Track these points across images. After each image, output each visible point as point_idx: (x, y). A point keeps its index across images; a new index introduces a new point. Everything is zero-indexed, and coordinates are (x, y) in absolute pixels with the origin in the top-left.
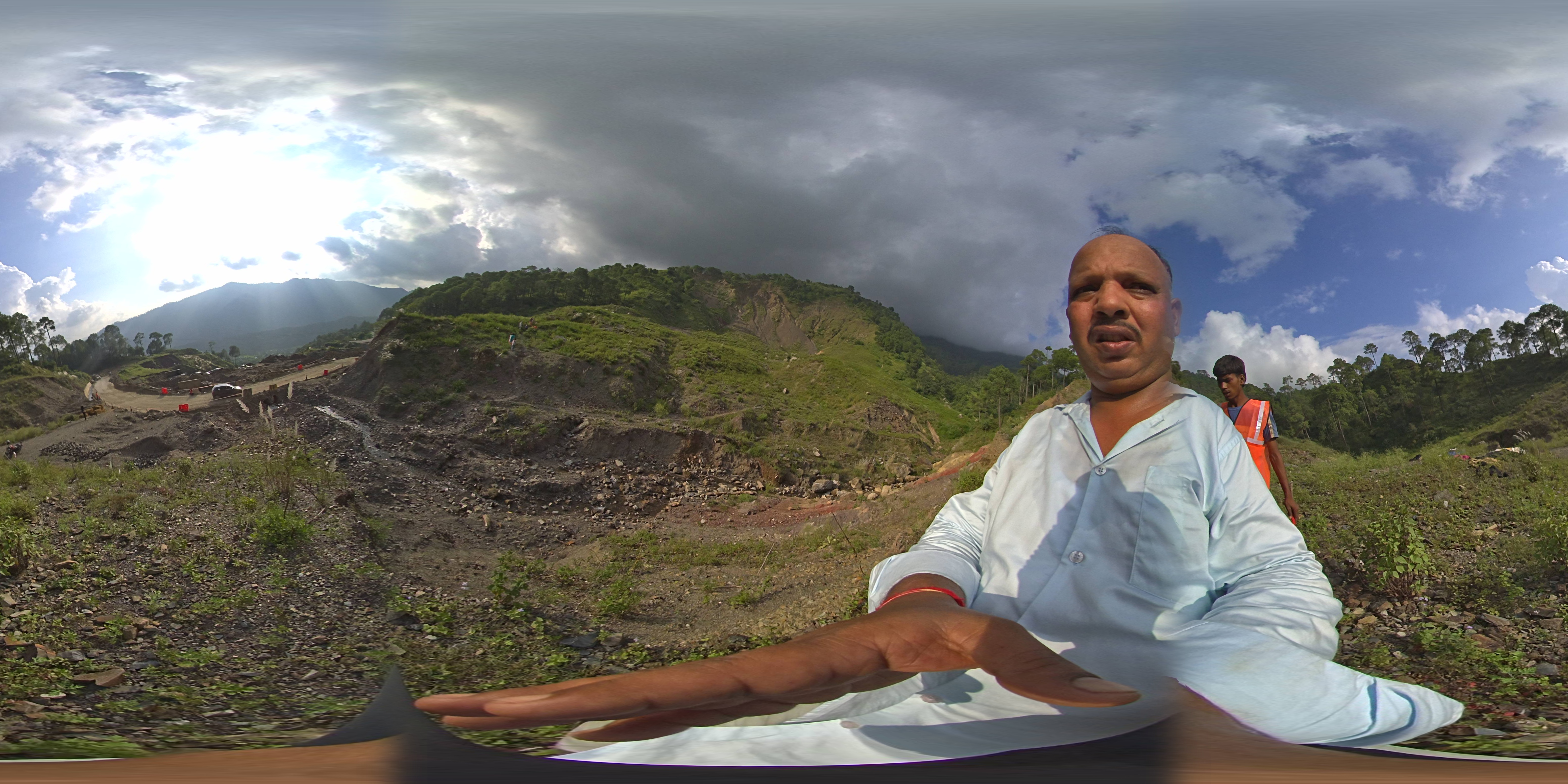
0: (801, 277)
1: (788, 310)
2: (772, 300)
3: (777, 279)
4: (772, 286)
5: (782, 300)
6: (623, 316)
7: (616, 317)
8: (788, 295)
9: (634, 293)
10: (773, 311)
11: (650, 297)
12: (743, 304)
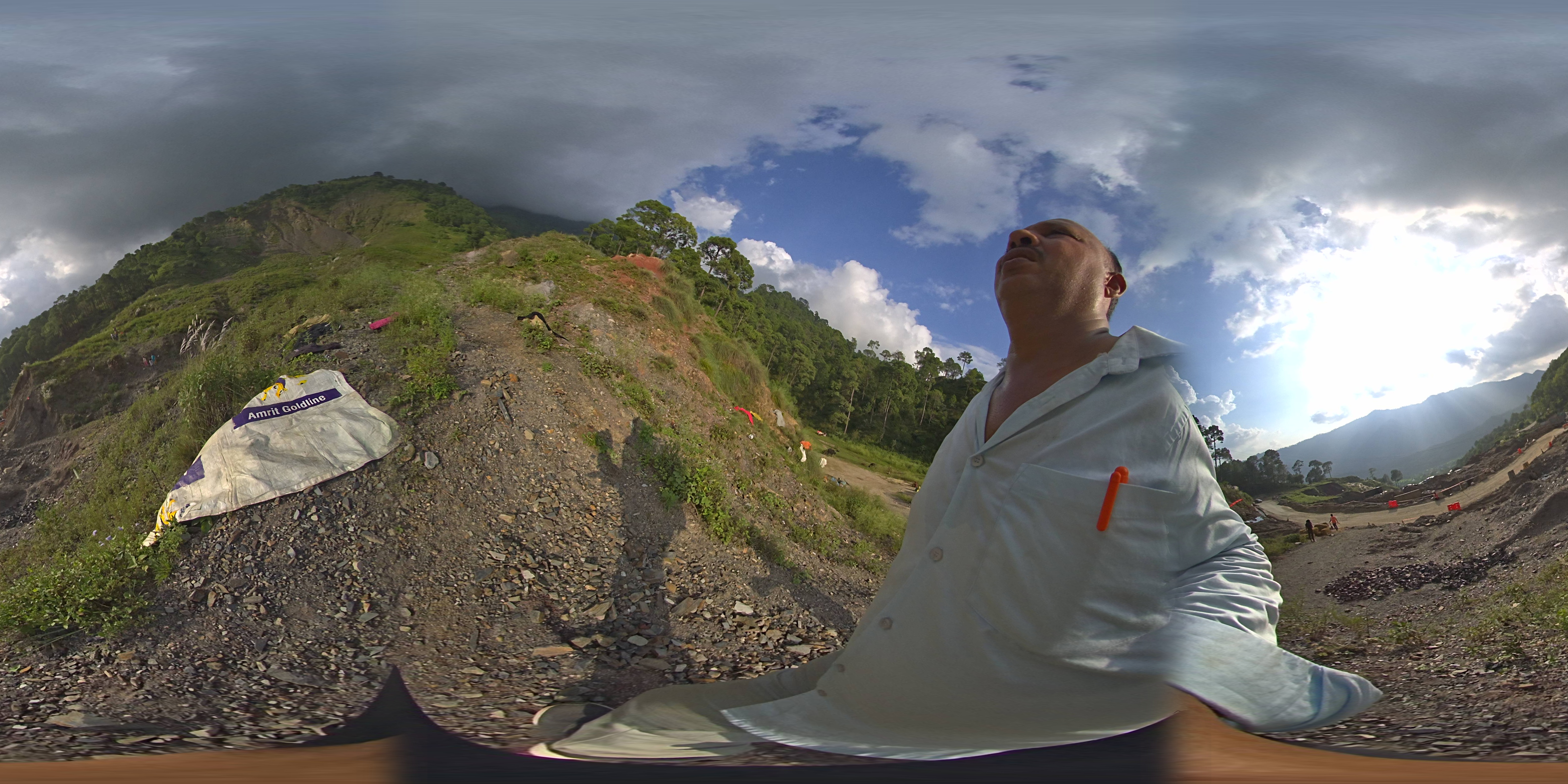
1: (314, 216)
2: (291, 214)
5: (302, 210)
9: (160, 271)
10: (298, 223)
11: (176, 266)
12: (264, 230)
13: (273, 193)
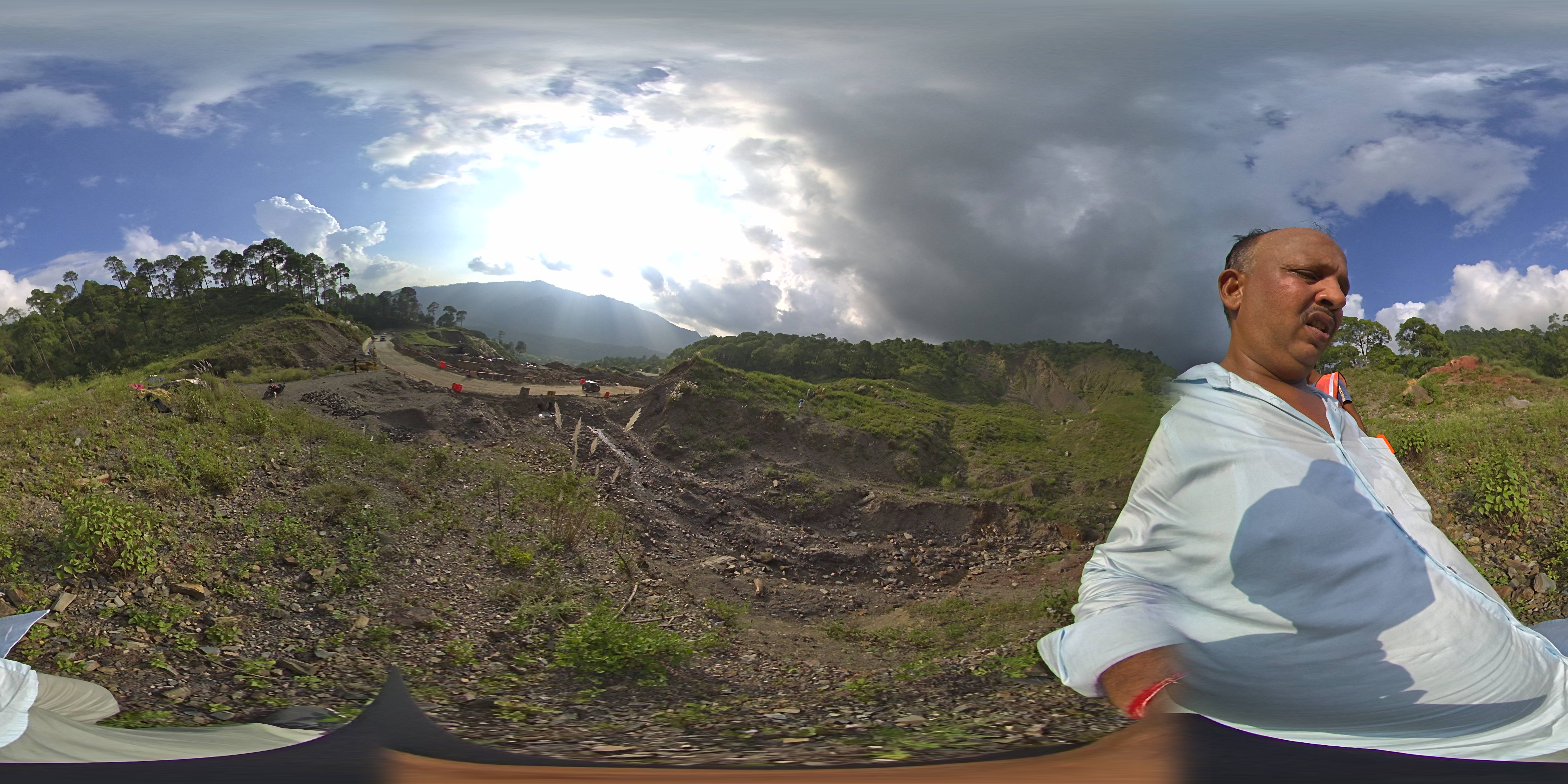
0: (1062, 340)
1: (1056, 374)
2: (1040, 367)
3: (1041, 345)
4: (1038, 353)
5: (1048, 366)
6: (903, 390)
7: (897, 392)
8: (1053, 360)
9: (913, 368)
10: (1042, 377)
11: (927, 372)
12: (1014, 374)
13: (1034, 343)
